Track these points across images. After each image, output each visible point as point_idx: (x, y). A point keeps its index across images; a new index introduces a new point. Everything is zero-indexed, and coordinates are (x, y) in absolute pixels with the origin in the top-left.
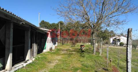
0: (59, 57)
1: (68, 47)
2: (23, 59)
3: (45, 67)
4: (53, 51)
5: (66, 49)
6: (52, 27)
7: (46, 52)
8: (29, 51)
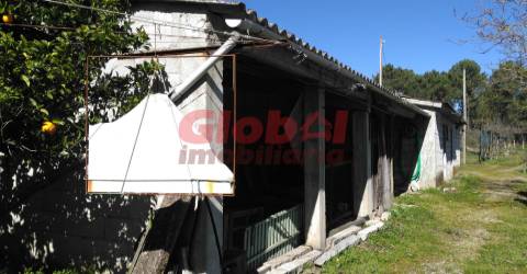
0: (488, 216)
1: (512, 169)
2: (350, 213)
3: (442, 252)
4: (450, 186)
5: (503, 179)
6: (424, 86)
7: (422, 191)
8: (369, 183)
